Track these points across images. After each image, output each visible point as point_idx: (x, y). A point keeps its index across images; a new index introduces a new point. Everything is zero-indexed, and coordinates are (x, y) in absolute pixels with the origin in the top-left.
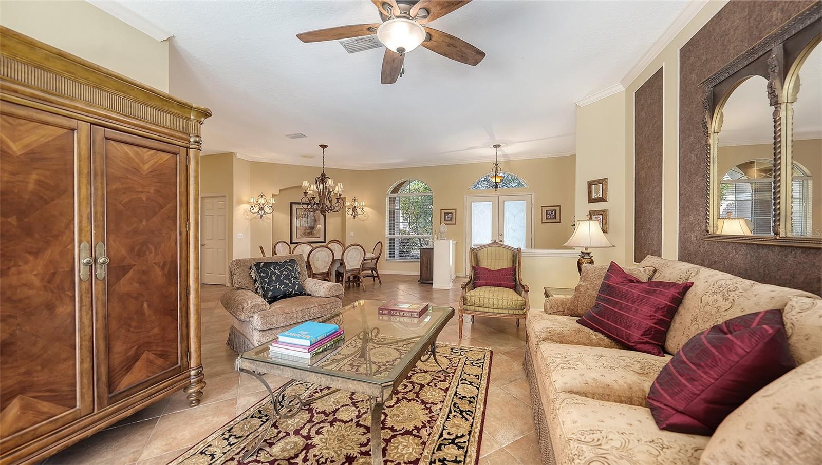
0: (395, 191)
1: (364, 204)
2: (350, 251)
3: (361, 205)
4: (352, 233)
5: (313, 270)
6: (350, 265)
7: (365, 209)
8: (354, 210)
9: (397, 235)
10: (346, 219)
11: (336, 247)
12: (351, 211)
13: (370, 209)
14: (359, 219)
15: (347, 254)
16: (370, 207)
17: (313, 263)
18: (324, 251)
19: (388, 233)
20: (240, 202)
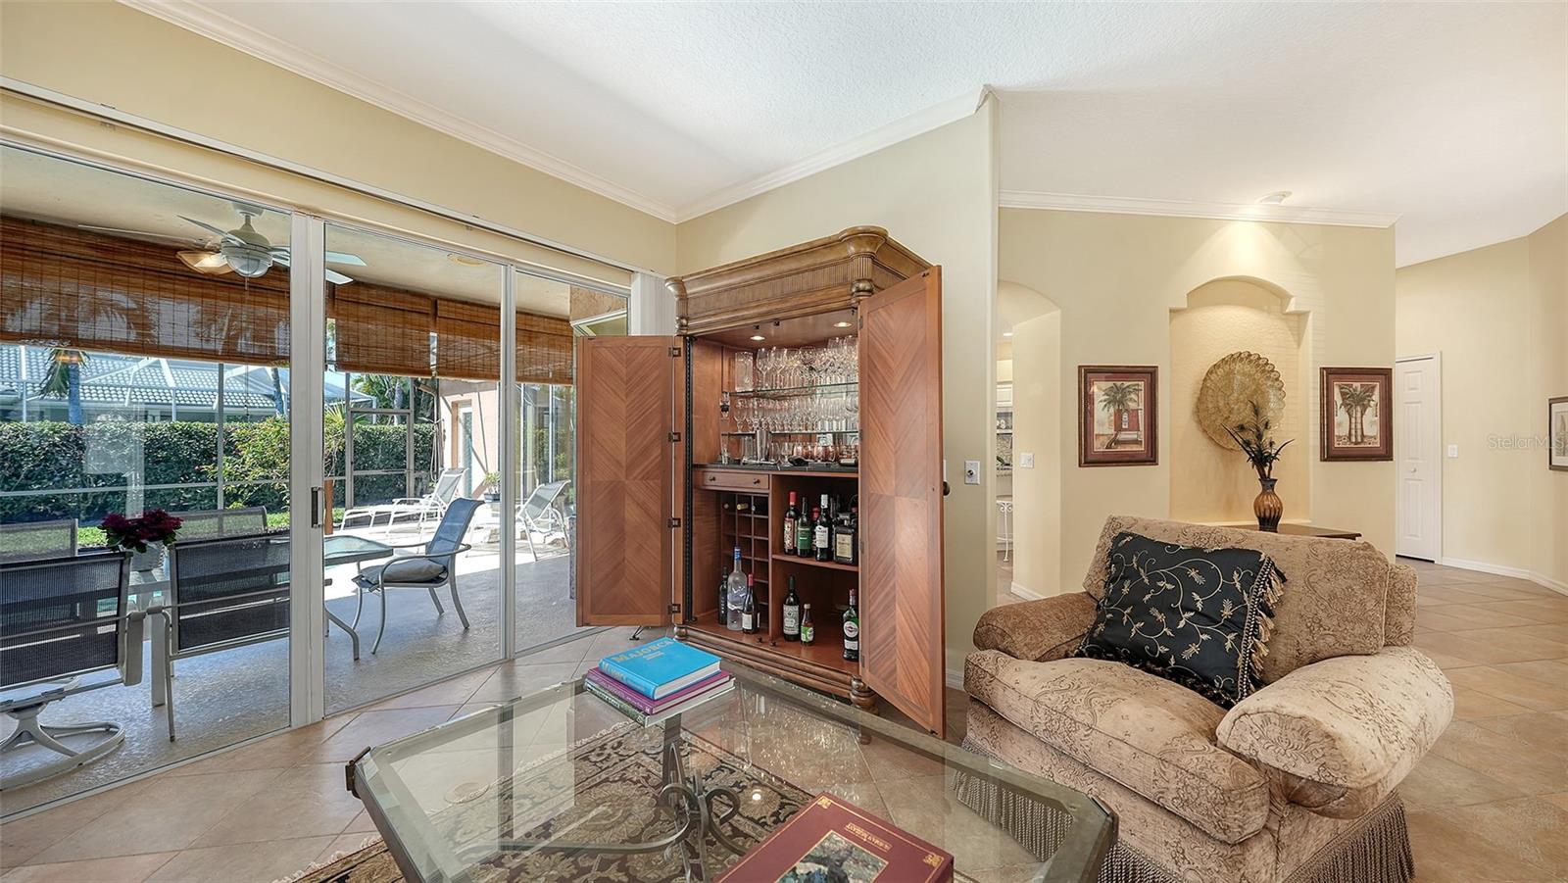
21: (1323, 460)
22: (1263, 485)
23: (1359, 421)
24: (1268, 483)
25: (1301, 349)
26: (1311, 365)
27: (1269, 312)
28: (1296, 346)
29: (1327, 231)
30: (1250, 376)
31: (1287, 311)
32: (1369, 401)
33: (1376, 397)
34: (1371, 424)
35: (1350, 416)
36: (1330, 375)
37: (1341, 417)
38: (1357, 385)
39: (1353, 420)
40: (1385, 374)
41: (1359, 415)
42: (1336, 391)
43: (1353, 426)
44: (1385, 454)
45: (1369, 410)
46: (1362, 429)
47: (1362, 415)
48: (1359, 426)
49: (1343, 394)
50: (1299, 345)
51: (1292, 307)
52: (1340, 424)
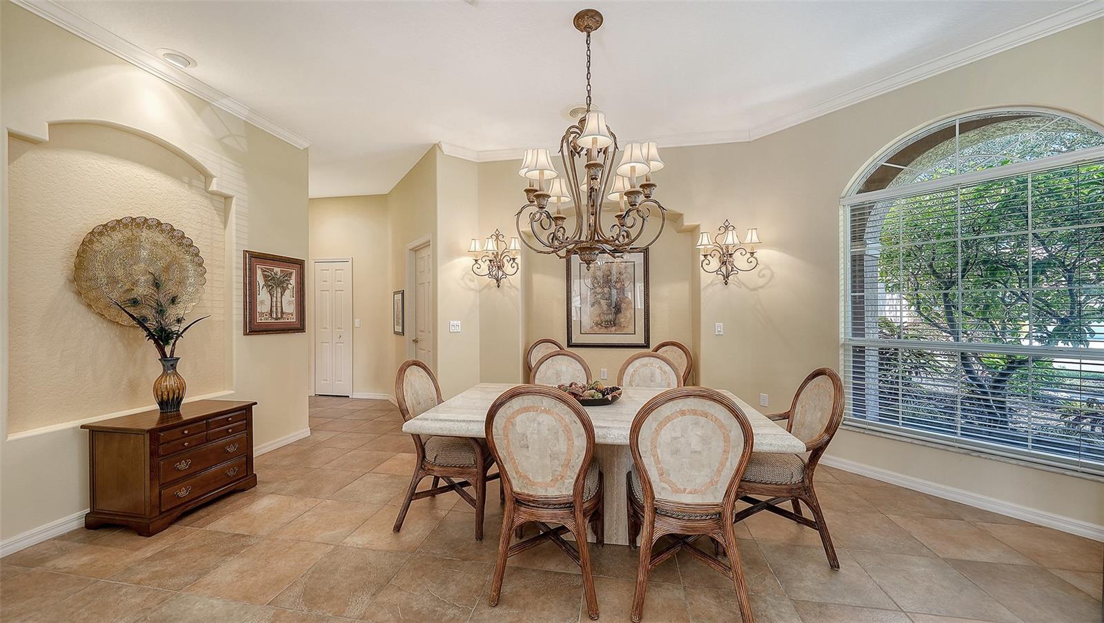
0: (879, 179)
1: (755, 239)
2: (669, 419)
3: (748, 240)
4: (719, 327)
5: (514, 482)
6: (670, 483)
7: (761, 254)
8: (726, 257)
9: (872, 336)
10: (702, 286)
11: (658, 372)
12: (715, 263)
13: (778, 253)
14: (741, 284)
15: (657, 432)
16: (781, 245)
17: (509, 453)
18: (547, 412)
19: (850, 330)
20: (454, 253)
21: (246, 334)
22: (164, 365)
23: (279, 300)
24: (170, 363)
25: (227, 229)
26: (234, 247)
27: (190, 185)
28: (222, 226)
29: (251, 131)
30: (163, 246)
31: (210, 189)
32: (288, 284)
33: (293, 281)
34: (288, 303)
35: (272, 296)
36: (254, 259)
37: (263, 296)
38: (277, 270)
39: (274, 299)
40: (300, 264)
41: (279, 295)
42: (259, 272)
43: (274, 304)
44: (299, 327)
45: (287, 292)
46: (282, 306)
47: (282, 295)
48: (279, 305)
49: (265, 277)
50: (225, 228)
51: (214, 187)
52: (262, 302)
